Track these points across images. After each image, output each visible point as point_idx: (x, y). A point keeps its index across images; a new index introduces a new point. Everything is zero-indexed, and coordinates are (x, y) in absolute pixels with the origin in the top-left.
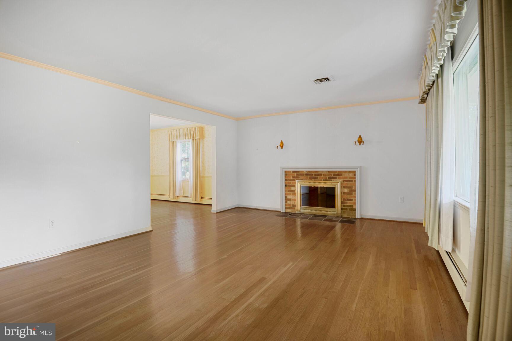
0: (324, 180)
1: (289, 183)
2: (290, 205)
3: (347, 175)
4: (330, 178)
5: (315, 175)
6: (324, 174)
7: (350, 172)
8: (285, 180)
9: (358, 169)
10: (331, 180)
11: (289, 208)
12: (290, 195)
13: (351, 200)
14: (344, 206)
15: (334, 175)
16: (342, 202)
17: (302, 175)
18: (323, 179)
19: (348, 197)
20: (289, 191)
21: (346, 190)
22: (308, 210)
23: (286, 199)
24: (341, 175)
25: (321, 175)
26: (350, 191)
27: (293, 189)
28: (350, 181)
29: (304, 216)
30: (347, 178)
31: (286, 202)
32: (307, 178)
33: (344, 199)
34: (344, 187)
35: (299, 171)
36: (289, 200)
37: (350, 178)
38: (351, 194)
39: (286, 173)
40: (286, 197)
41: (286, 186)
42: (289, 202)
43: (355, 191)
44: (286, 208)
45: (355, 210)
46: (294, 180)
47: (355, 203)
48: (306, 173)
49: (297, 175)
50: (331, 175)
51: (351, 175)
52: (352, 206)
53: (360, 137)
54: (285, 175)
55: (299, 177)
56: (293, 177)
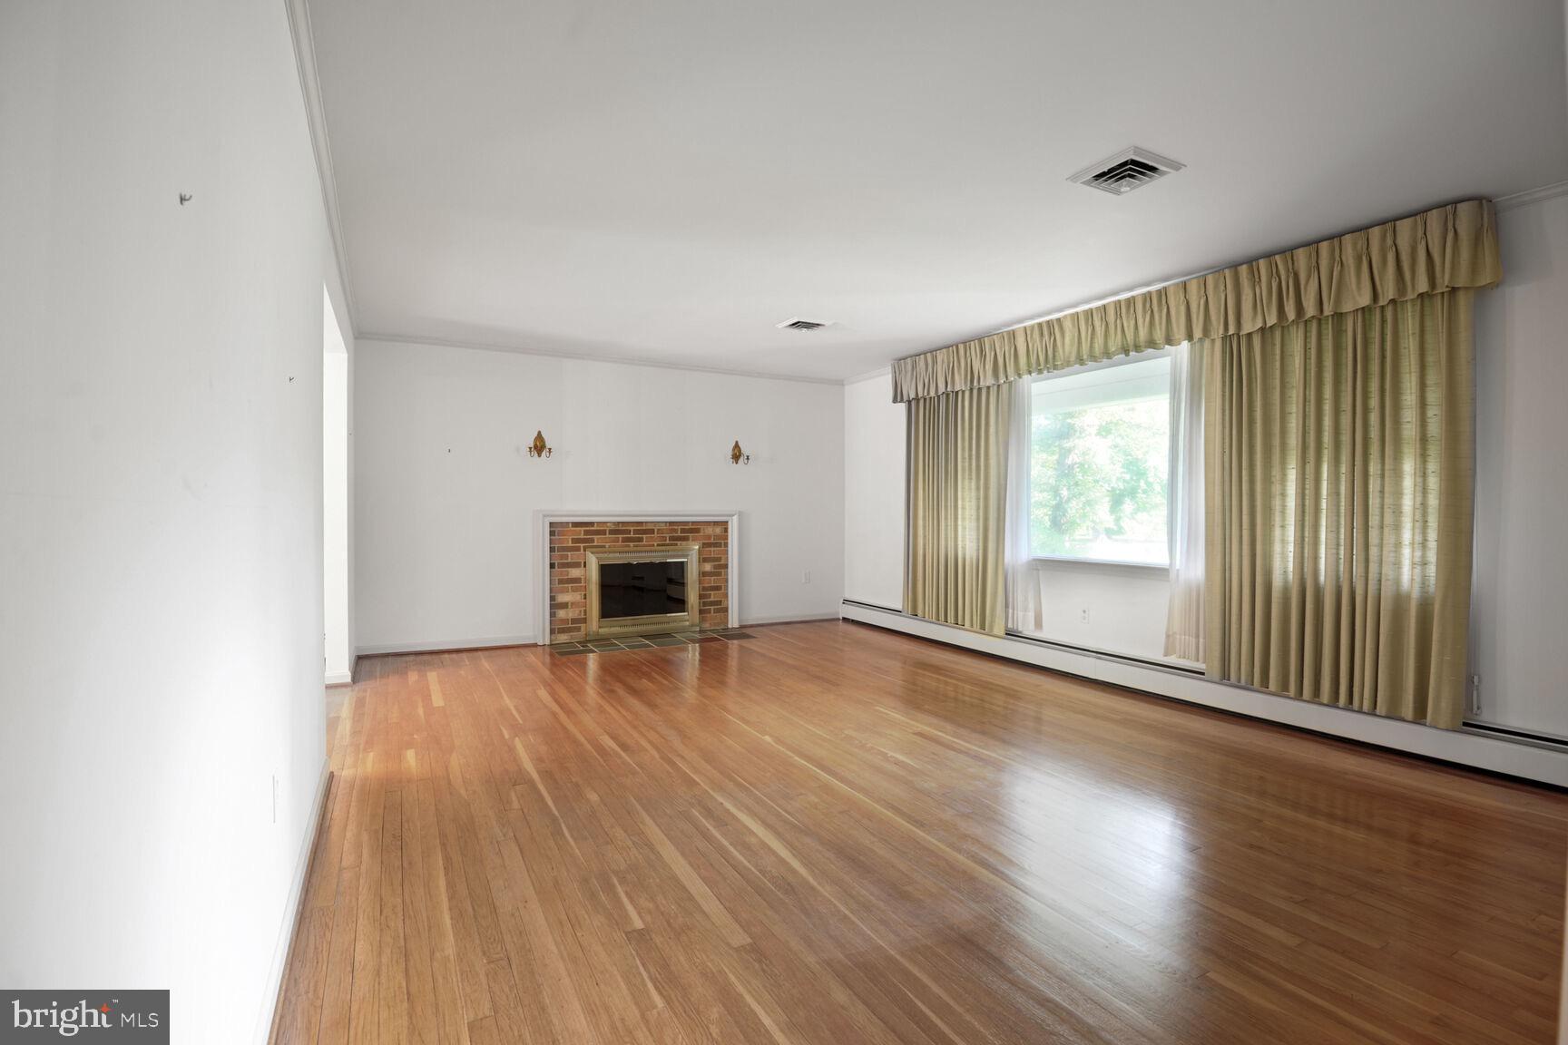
0: (658, 545)
1: (562, 557)
2: (565, 621)
3: (709, 530)
4: (672, 539)
5: (636, 532)
6: (658, 530)
7: (716, 523)
8: (552, 550)
9: (735, 518)
10: (676, 545)
11: (562, 631)
12: (562, 591)
13: (717, 588)
14: (705, 604)
15: (683, 531)
16: (701, 597)
17: (603, 532)
18: (656, 544)
19: (712, 581)
20: (561, 582)
21: (708, 567)
22: (616, 627)
23: (555, 606)
24: (697, 531)
25: (652, 531)
26: (715, 567)
27: (575, 573)
28: (715, 545)
29: (602, 642)
30: (709, 537)
31: (552, 615)
32: (617, 540)
33: (704, 589)
34: (705, 560)
35: (592, 524)
36: (564, 606)
37: (717, 537)
38: (719, 574)
39: (555, 529)
40: (552, 598)
41: (552, 566)
42: (561, 614)
43: (726, 566)
44: (552, 632)
45: (726, 610)
46: (578, 549)
47: (726, 596)
48: (613, 527)
49: (586, 533)
50: (676, 531)
51: (718, 530)
52: (721, 601)
53: (737, 446)
54: (552, 533)
55: (593, 541)
56: (574, 541)
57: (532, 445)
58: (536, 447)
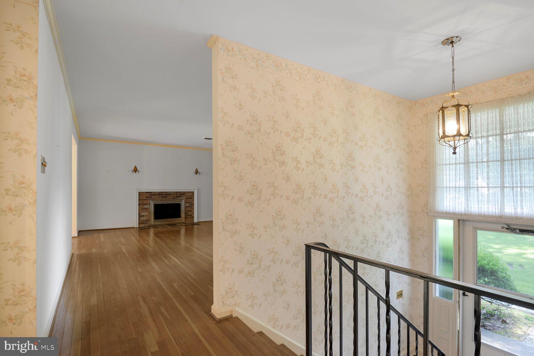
0: (172, 198)
1: (142, 202)
2: (143, 220)
3: (188, 194)
4: (176, 196)
5: (165, 195)
6: (172, 194)
7: (190, 192)
8: (139, 200)
9: (196, 191)
10: (178, 198)
11: (142, 223)
12: (142, 212)
13: (191, 211)
14: (187, 216)
15: (180, 194)
16: (185, 213)
17: (155, 195)
18: (171, 198)
19: (189, 209)
20: (142, 209)
21: (188, 205)
22: (159, 222)
23: (140, 216)
24: (184, 194)
25: (170, 194)
26: (190, 205)
27: (146, 206)
28: (190, 198)
29: (154, 226)
30: (188, 196)
31: (139, 219)
32: (159, 197)
33: (186, 211)
34: (187, 203)
35: (152, 192)
36: (143, 216)
37: (190, 196)
38: (191, 207)
39: (140, 194)
40: (139, 214)
41: (139, 204)
42: (142, 218)
43: (193, 205)
44: (139, 224)
45: (193, 217)
46: (147, 200)
47: (193, 213)
48: (158, 193)
49: (150, 195)
50: (177, 194)
51: (191, 194)
52: (192, 215)
53: (197, 170)
54: (139, 195)
55: (152, 197)
56: (146, 197)
57: (133, 170)
58: (134, 170)
